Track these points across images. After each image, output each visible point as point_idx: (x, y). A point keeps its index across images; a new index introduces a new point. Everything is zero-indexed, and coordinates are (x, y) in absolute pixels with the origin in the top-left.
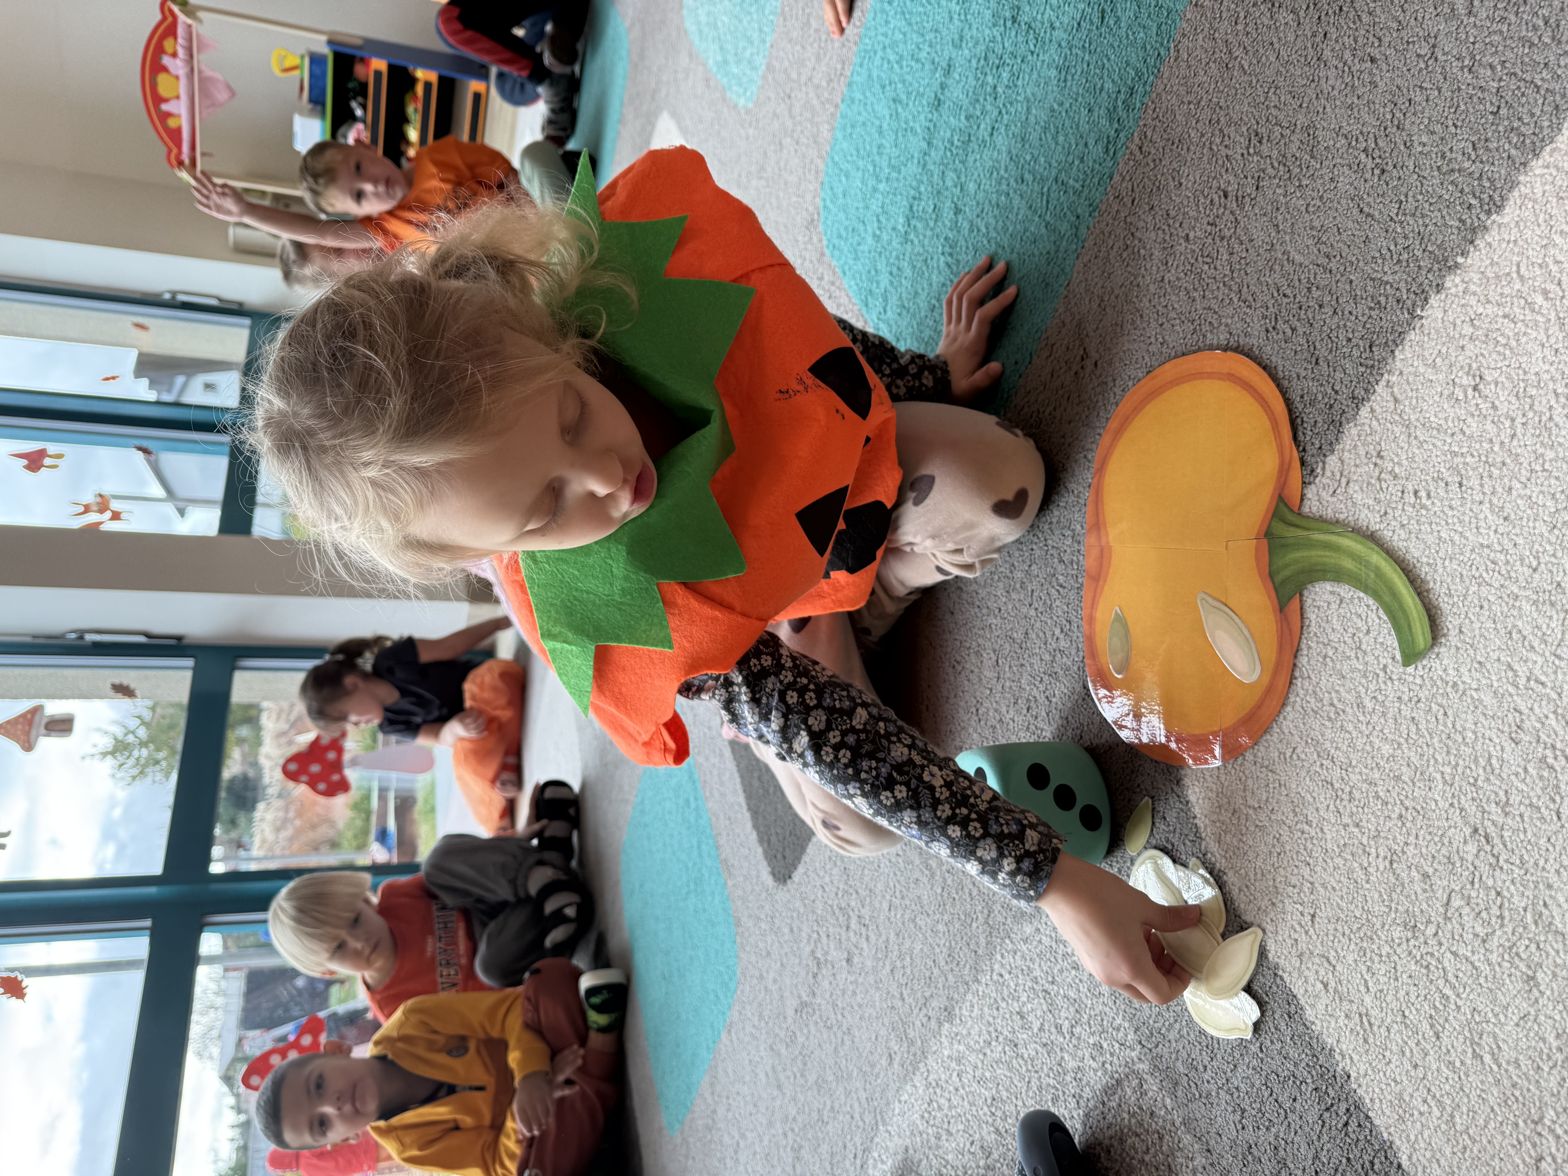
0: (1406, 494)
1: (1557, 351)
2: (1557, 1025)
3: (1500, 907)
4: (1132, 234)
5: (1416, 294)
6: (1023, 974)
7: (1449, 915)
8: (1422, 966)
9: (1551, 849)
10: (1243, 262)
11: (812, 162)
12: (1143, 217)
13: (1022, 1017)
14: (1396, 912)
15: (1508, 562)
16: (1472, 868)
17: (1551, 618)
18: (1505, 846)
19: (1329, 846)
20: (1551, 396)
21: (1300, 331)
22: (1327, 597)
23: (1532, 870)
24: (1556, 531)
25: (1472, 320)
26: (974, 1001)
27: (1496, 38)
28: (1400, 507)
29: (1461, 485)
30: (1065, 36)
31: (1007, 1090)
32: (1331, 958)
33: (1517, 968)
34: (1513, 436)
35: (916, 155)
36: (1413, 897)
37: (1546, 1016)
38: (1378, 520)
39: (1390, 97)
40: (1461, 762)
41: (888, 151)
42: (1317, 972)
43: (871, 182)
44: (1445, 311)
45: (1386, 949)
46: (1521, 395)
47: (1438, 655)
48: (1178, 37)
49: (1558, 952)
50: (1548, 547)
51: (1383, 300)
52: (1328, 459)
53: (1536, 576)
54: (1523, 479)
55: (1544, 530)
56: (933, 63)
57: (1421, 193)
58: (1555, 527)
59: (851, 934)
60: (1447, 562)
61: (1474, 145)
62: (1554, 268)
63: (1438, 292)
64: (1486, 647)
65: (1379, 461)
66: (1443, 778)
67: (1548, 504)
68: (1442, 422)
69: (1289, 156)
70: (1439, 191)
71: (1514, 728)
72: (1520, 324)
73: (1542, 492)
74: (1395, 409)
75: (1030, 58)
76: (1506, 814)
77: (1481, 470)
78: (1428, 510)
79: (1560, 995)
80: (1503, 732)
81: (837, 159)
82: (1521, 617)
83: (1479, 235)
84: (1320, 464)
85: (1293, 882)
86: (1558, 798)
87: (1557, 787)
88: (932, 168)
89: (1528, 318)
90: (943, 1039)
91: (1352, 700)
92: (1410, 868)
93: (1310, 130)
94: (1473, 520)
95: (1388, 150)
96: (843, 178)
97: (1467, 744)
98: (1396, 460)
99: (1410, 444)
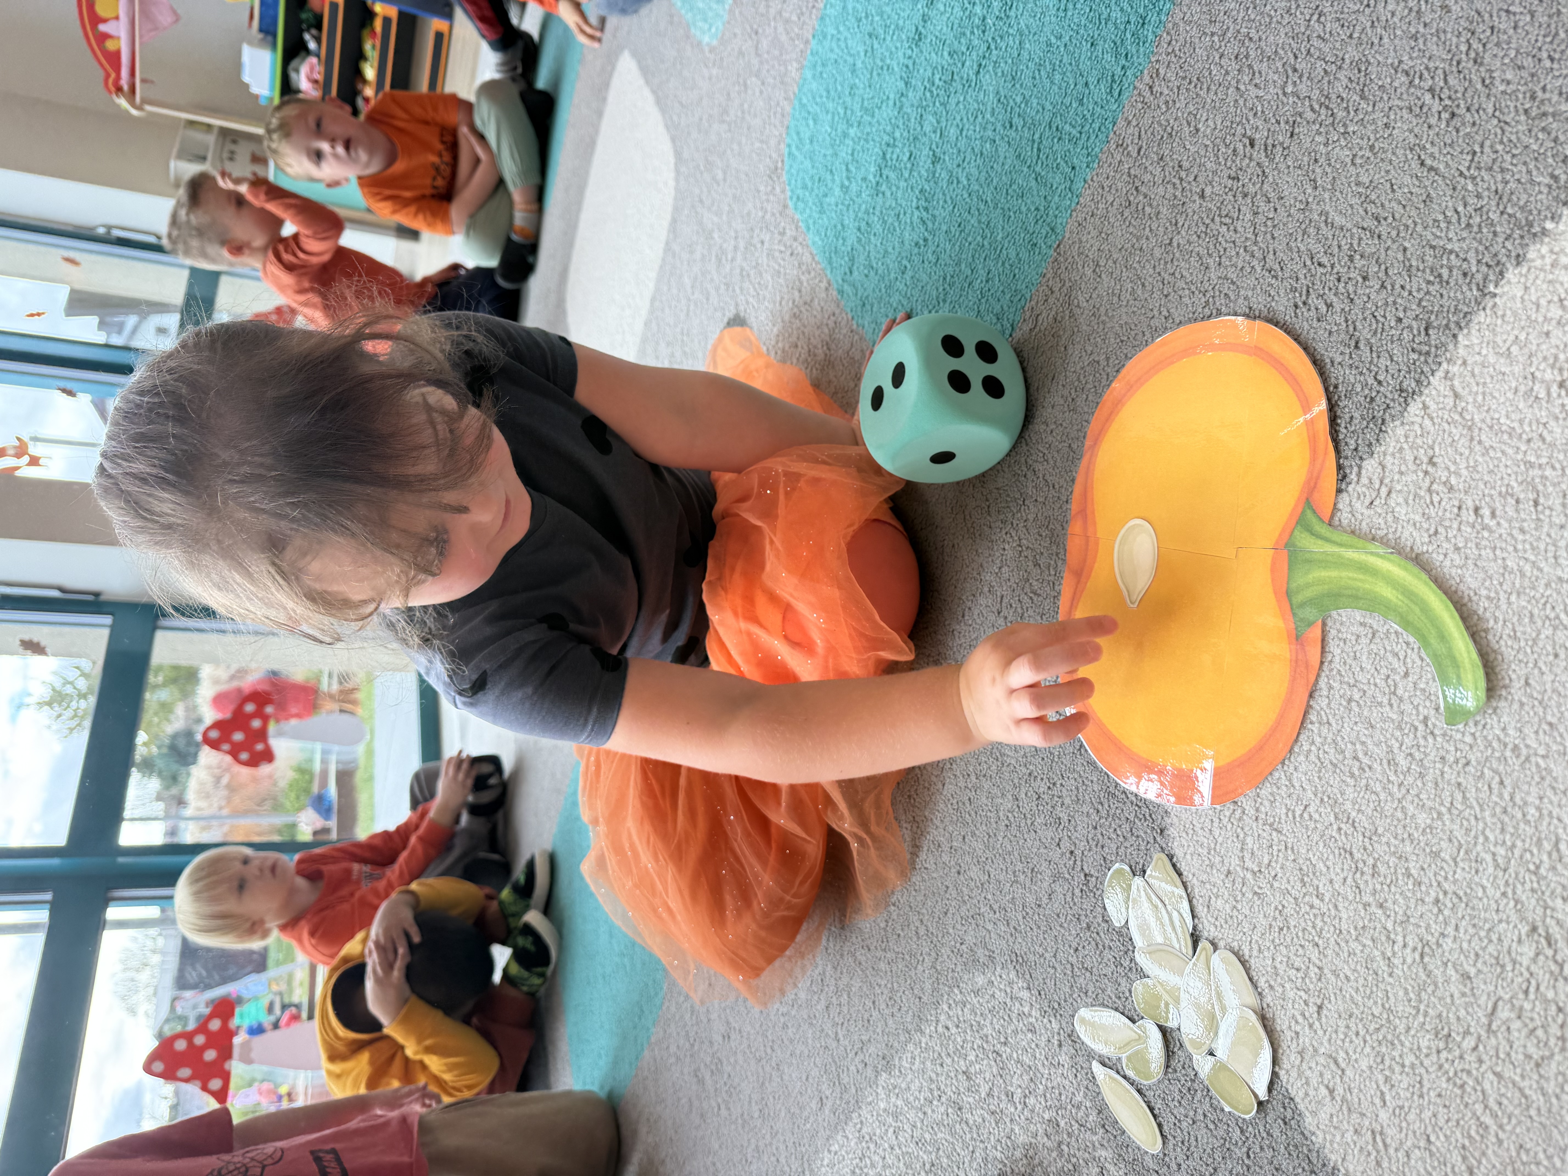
0: (1464, 511)
4: (1137, 188)
5: (1489, 266)
6: (972, 1030)
7: (1494, 1026)
8: (1455, 1084)
10: (1269, 223)
11: (778, 104)
12: (1150, 168)
13: (969, 1078)
14: (1425, 1016)
16: (1526, 975)
19: (1344, 926)
21: (1338, 307)
22: (1355, 629)
26: (916, 1053)
28: (1455, 526)
29: (1536, 503)
31: (948, 1157)
32: (1340, 1060)
35: (892, 96)
36: (1448, 1000)
38: (1427, 540)
39: (1467, 24)
40: (1519, 843)
41: (861, 91)
42: (1321, 1075)
43: (842, 127)
44: (1526, 288)
45: (1409, 1059)
47: (1495, 710)
51: (1445, 272)
52: (1365, 463)
57: (1501, 142)
60: (1513, 598)
63: (1518, 264)
65: (1430, 469)
66: (1495, 860)
68: (1516, 425)
69: (1334, 97)
70: (1526, 140)
74: (1455, 406)
78: (1491, 531)
81: (805, 101)
84: (1355, 469)
85: (1296, 965)
88: (909, 110)
90: (880, 1090)
91: (1382, 755)
92: (1446, 964)
93: (1361, 66)
94: (1551, 548)
95: (1461, 89)
96: (811, 122)
97: (1528, 822)
98: (1452, 469)
99: (1472, 450)
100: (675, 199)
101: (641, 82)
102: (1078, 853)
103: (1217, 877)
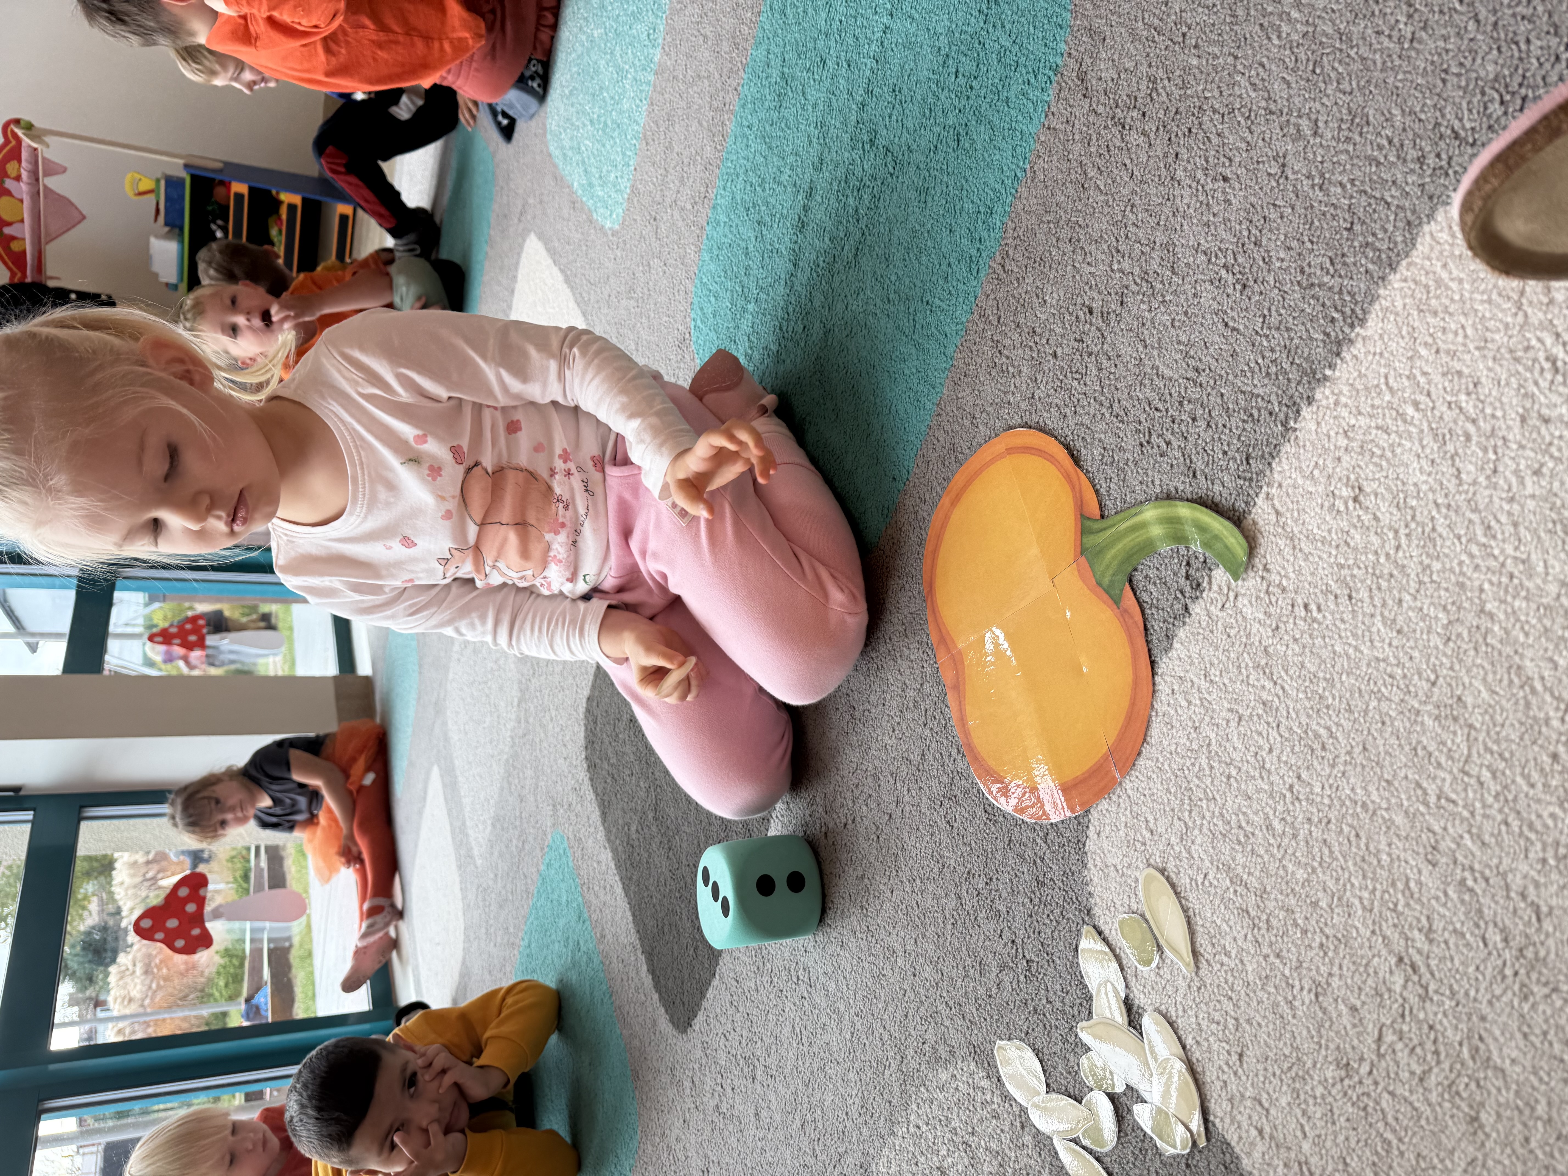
0: (1296, 608)
1: (1433, 461)
3: (1435, 1042)
4: (1000, 351)
5: (1288, 407)
6: (941, 1125)
7: (1382, 1051)
8: (1359, 1108)
9: (1480, 977)
10: (1112, 377)
11: (680, 283)
12: (1009, 334)
14: (1327, 1050)
15: (1405, 676)
16: (1400, 1001)
17: (1455, 733)
18: (1432, 974)
19: (1251, 978)
20: (1432, 507)
21: (1175, 444)
23: (1463, 1001)
24: (1451, 644)
25: (1345, 432)
26: (892, 1157)
27: (1343, 157)
28: (1291, 621)
29: (1350, 597)
30: (923, 159)
32: (1264, 1101)
33: (1458, 1108)
34: (1398, 548)
35: (783, 276)
36: (1343, 1032)
38: (1271, 634)
39: (1245, 215)
40: (1378, 886)
41: (756, 272)
42: (1250, 1117)
43: (740, 303)
44: (1318, 423)
45: (1319, 1091)
46: (1402, 506)
48: (1033, 158)
49: (1499, 1089)
50: (1444, 660)
51: (1255, 413)
52: (1214, 573)
53: (1435, 690)
54: (1412, 591)
55: (1439, 642)
56: (795, 186)
57: (1284, 307)
58: (1449, 639)
59: (758, 1086)
60: (1344, 677)
61: (1331, 260)
62: (1422, 380)
63: (1310, 404)
64: (1392, 765)
65: (1266, 575)
66: (1362, 903)
67: (1440, 615)
68: (1325, 534)
69: (1151, 272)
70: (1302, 305)
71: (1430, 849)
72: (1393, 436)
73: (1432, 603)
74: (1278, 522)
75: (889, 180)
76: (1431, 941)
77: (1369, 582)
78: (1320, 624)
79: (1506, 1137)
80: (1418, 854)
81: (705, 280)
82: (1424, 732)
83: (1345, 348)
84: (1206, 579)
85: (1217, 1019)
86: (1482, 923)
87: (1480, 911)
88: (799, 289)
89: (1401, 428)
91: (1261, 822)
92: (1336, 1000)
93: (1170, 247)
94: (1366, 634)
95: (1248, 266)
96: (712, 299)
97: (1382, 867)
99: (1295, 557)
101: (549, 262)
102: (1019, 941)
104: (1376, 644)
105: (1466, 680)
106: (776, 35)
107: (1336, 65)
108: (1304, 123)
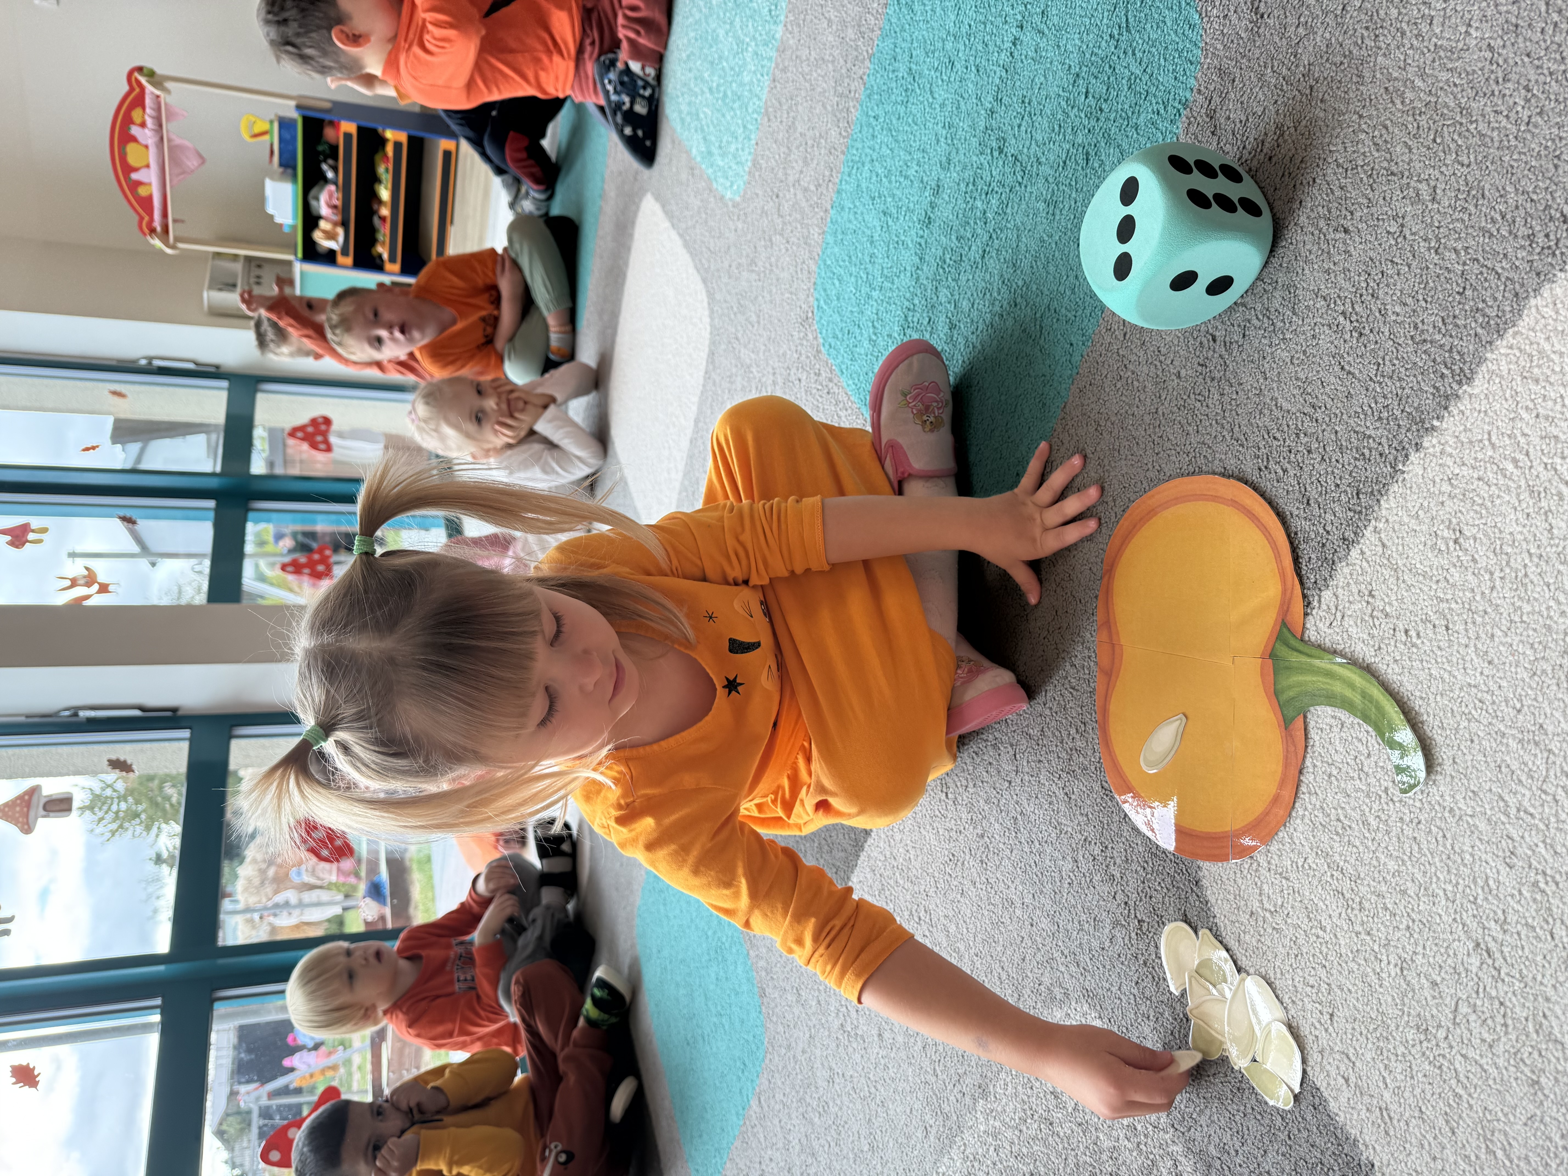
0: (1397, 633)
1: (1528, 515)
2: (1562, 1126)
4: (1126, 366)
5: (1397, 450)
7: (1458, 1021)
8: (1435, 1066)
9: (1547, 965)
10: (1233, 402)
11: (804, 262)
12: (1135, 351)
14: (1409, 1016)
15: (1494, 703)
16: (1476, 979)
17: (1535, 756)
18: (1505, 960)
19: (1343, 951)
20: (1525, 555)
21: (1291, 472)
22: (1328, 720)
23: (1531, 984)
24: (1536, 678)
25: (1450, 479)
26: (1008, 1080)
27: (1458, 225)
28: (1393, 643)
30: (1052, 173)
31: (1044, 1166)
32: (1351, 1055)
33: (1522, 1072)
35: (908, 268)
36: (1424, 1002)
37: (1551, 1117)
38: (1373, 654)
39: (1364, 267)
40: (1461, 881)
41: (881, 261)
42: (1338, 1068)
43: (865, 289)
44: (1425, 469)
45: (1401, 1050)
46: (1498, 551)
47: (1434, 781)
49: (1558, 1059)
50: (1530, 692)
51: (1366, 452)
52: (1323, 593)
53: (1520, 717)
54: (1504, 628)
55: (1525, 675)
56: (922, 182)
57: (1397, 358)
58: (1535, 674)
60: (1439, 698)
61: (1443, 320)
62: (1522, 440)
63: (1417, 450)
64: (1478, 778)
65: (1370, 600)
66: (1446, 895)
67: (1528, 652)
68: (1428, 569)
69: (1273, 310)
70: (1413, 358)
71: (1508, 854)
72: (1493, 488)
73: (1521, 641)
74: (1384, 553)
75: (1018, 188)
76: (1505, 932)
77: (1465, 616)
78: (1418, 648)
79: (1562, 1099)
80: (1497, 856)
81: (828, 262)
82: (1508, 753)
83: (1452, 403)
84: (1316, 598)
85: (1311, 983)
86: (1550, 920)
87: (1550, 909)
88: (925, 282)
89: (1501, 482)
90: (978, 1115)
91: (1358, 817)
92: (1419, 975)
94: (1460, 661)
95: (1365, 315)
96: (837, 282)
97: (1465, 865)
98: (1387, 600)
99: (1398, 587)
100: (711, 333)
101: (667, 224)
102: (1130, 903)
103: (1244, 918)
104: (1469, 671)
105: (1548, 712)
106: (903, 30)
107: (1456, 137)
108: (1423, 186)
